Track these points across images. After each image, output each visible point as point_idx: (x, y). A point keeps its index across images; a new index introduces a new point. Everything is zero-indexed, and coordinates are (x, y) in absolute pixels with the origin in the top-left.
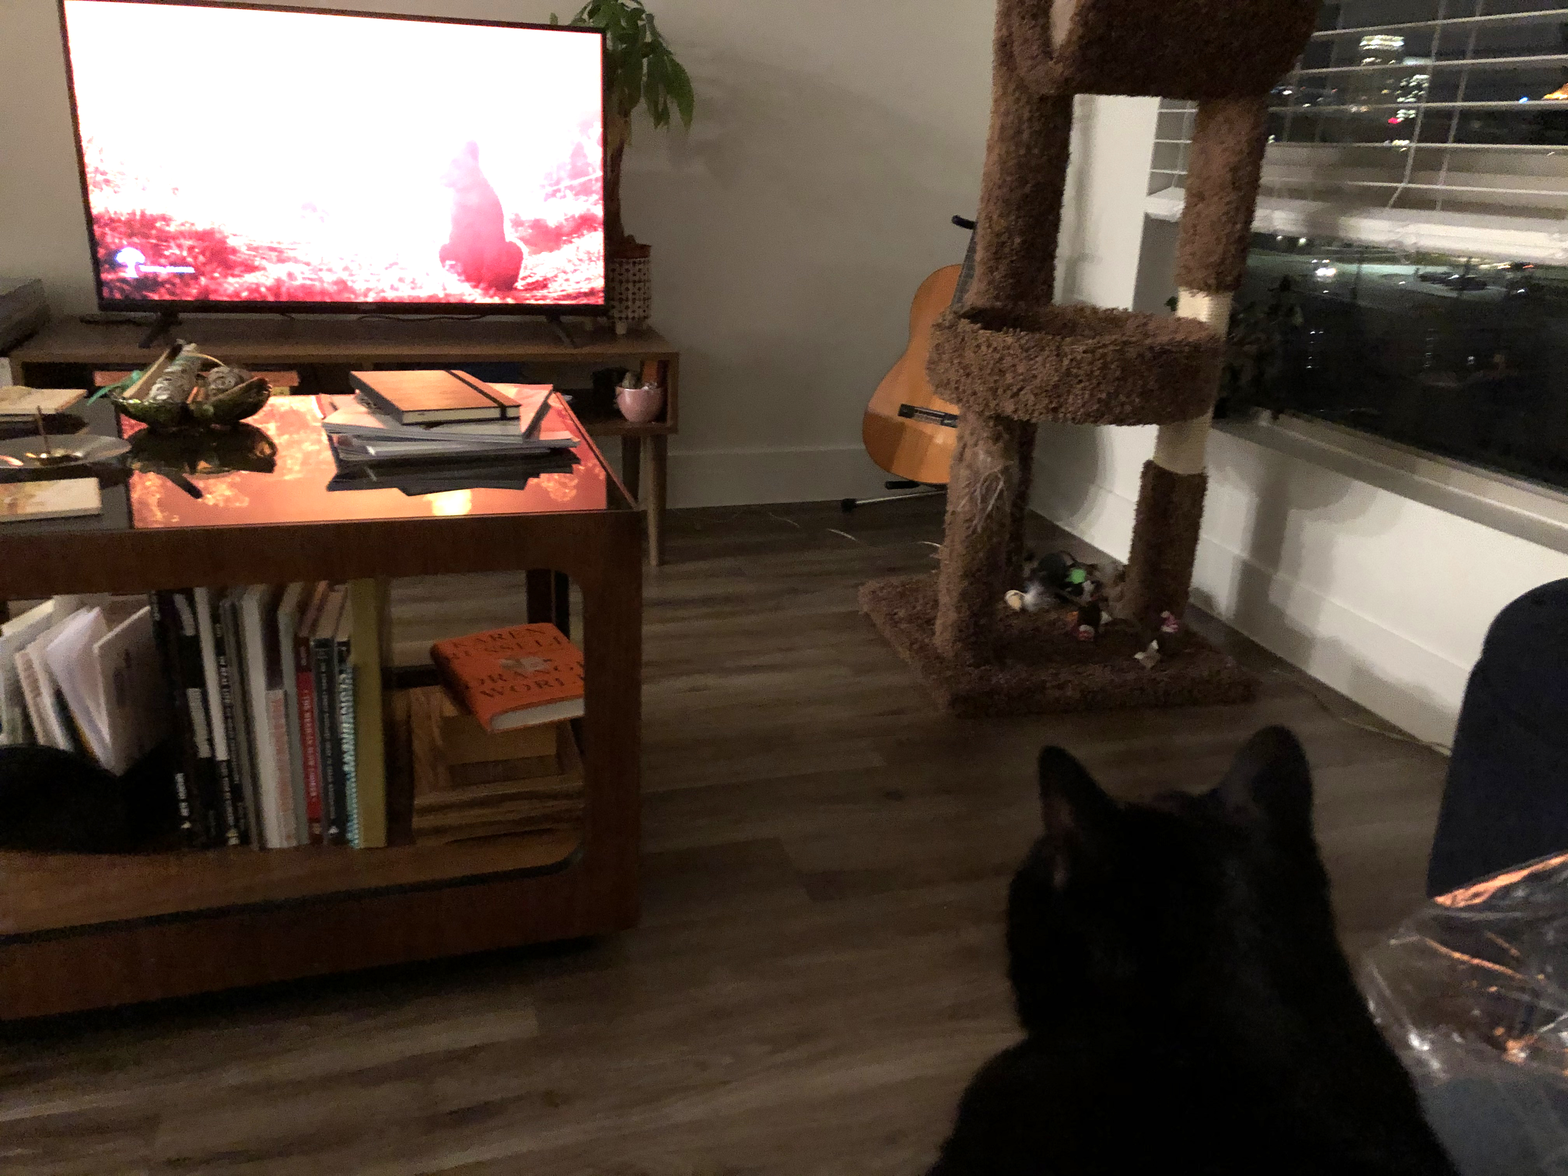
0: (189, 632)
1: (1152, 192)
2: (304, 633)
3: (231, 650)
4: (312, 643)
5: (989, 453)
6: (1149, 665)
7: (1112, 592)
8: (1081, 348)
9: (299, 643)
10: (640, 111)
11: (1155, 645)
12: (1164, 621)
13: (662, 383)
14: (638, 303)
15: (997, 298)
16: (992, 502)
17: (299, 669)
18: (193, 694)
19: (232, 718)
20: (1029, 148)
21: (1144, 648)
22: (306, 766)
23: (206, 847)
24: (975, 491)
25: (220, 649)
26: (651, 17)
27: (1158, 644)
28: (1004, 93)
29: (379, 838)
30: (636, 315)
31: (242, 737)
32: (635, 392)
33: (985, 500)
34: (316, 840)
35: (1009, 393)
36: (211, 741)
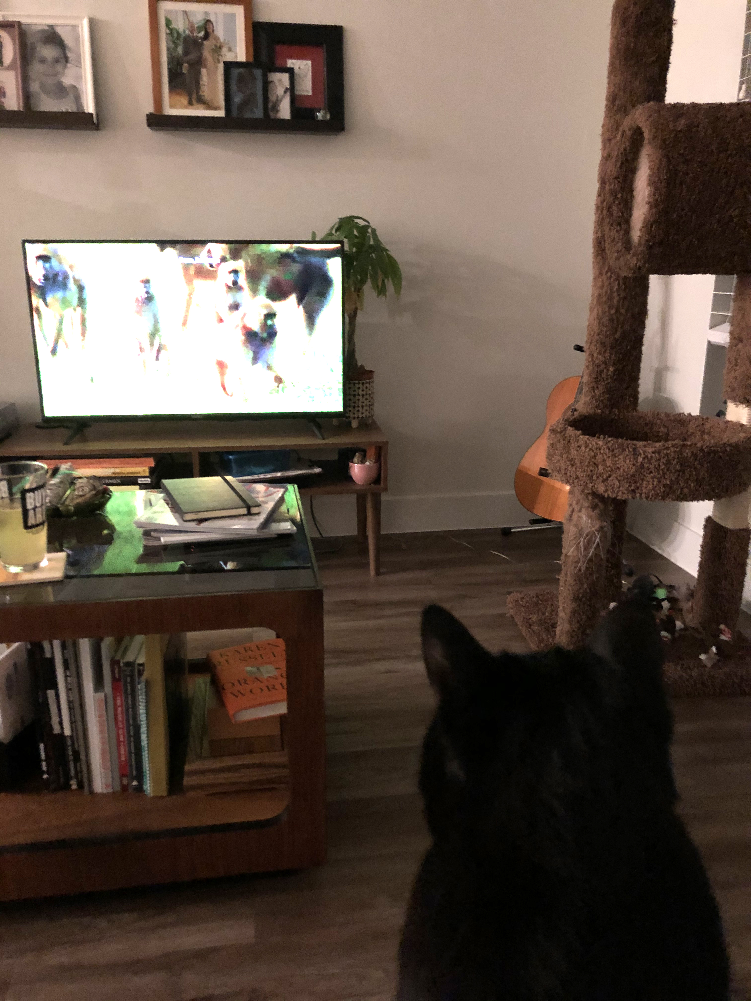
0: (48, 655)
1: (711, 327)
2: (117, 658)
3: (72, 666)
4: (122, 664)
5: (589, 517)
6: (709, 665)
7: (686, 605)
8: (650, 450)
9: (114, 663)
10: (368, 288)
11: (714, 649)
12: (721, 632)
13: (378, 459)
14: (365, 408)
15: (598, 407)
16: (592, 551)
17: (115, 680)
18: (51, 693)
19: (73, 709)
20: (617, 310)
21: (706, 651)
22: (119, 742)
23: (56, 790)
24: (580, 542)
25: (66, 667)
26: (374, 231)
27: (717, 649)
28: (601, 273)
29: (163, 790)
30: (364, 415)
31: (79, 723)
32: (360, 466)
33: (586, 548)
34: (124, 788)
35: (601, 479)
36: (61, 723)
